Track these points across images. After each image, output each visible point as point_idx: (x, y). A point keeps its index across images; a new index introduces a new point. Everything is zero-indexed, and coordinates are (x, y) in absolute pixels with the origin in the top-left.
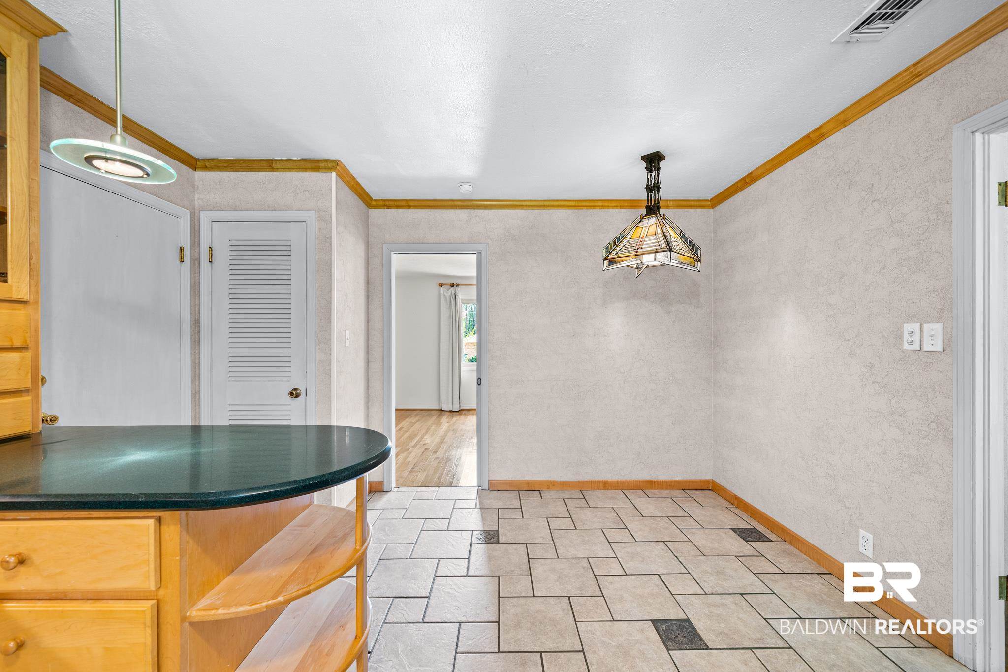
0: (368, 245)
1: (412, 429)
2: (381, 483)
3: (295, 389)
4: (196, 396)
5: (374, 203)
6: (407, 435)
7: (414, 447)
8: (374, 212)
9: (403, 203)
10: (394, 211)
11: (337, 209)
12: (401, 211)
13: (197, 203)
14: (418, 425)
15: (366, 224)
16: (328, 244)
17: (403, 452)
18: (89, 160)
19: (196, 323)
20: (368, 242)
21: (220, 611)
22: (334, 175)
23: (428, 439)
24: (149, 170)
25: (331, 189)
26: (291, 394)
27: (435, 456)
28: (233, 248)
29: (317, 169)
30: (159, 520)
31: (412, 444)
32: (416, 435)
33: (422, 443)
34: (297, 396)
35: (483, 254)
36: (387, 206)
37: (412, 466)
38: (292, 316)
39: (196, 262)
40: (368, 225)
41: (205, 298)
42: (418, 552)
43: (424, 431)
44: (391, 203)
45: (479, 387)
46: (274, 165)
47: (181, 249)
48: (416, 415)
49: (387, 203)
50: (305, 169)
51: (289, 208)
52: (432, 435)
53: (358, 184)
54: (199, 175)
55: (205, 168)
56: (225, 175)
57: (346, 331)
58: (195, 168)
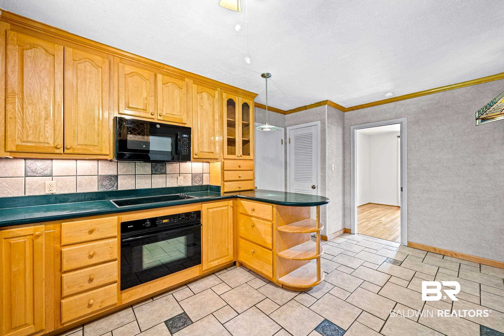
0: (344, 128)
1: (376, 213)
2: (350, 230)
3: (314, 186)
4: (286, 185)
5: (346, 110)
6: (372, 215)
7: (374, 221)
8: (347, 114)
9: (360, 107)
10: (356, 111)
11: (328, 118)
12: (358, 110)
13: (286, 125)
14: (380, 212)
15: (343, 119)
16: (324, 132)
17: (367, 222)
18: (262, 129)
19: (286, 162)
20: (344, 126)
21: (283, 230)
22: (326, 106)
23: (383, 219)
24: (272, 128)
25: (325, 112)
26: (312, 187)
27: (384, 226)
28: (296, 138)
29: (320, 105)
30: (273, 206)
31: (373, 219)
32: (377, 216)
33: (379, 220)
34: (314, 188)
35: (403, 123)
36: (352, 109)
37: (369, 228)
38: (313, 159)
39: (286, 143)
40: (344, 119)
41: (288, 155)
42: (357, 256)
43: (383, 215)
44: (354, 108)
45: (402, 192)
46: (307, 108)
47: (282, 140)
48: (382, 207)
49: (352, 108)
50: (317, 106)
51: (312, 121)
52: (387, 218)
53: (338, 105)
54: (286, 116)
55: (288, 114)
56: (293, 114)
57: (333, 165)
58: (285, 114)
